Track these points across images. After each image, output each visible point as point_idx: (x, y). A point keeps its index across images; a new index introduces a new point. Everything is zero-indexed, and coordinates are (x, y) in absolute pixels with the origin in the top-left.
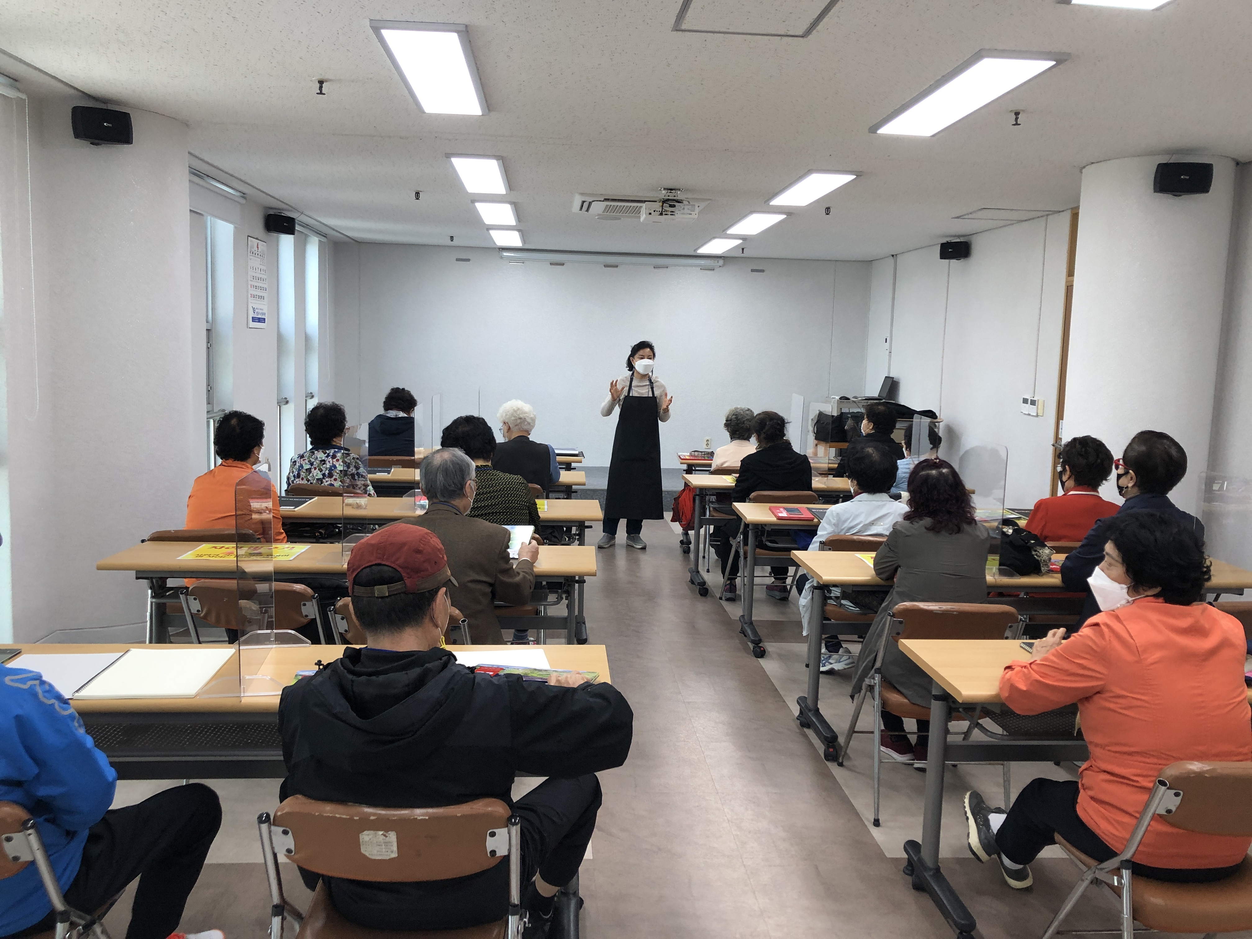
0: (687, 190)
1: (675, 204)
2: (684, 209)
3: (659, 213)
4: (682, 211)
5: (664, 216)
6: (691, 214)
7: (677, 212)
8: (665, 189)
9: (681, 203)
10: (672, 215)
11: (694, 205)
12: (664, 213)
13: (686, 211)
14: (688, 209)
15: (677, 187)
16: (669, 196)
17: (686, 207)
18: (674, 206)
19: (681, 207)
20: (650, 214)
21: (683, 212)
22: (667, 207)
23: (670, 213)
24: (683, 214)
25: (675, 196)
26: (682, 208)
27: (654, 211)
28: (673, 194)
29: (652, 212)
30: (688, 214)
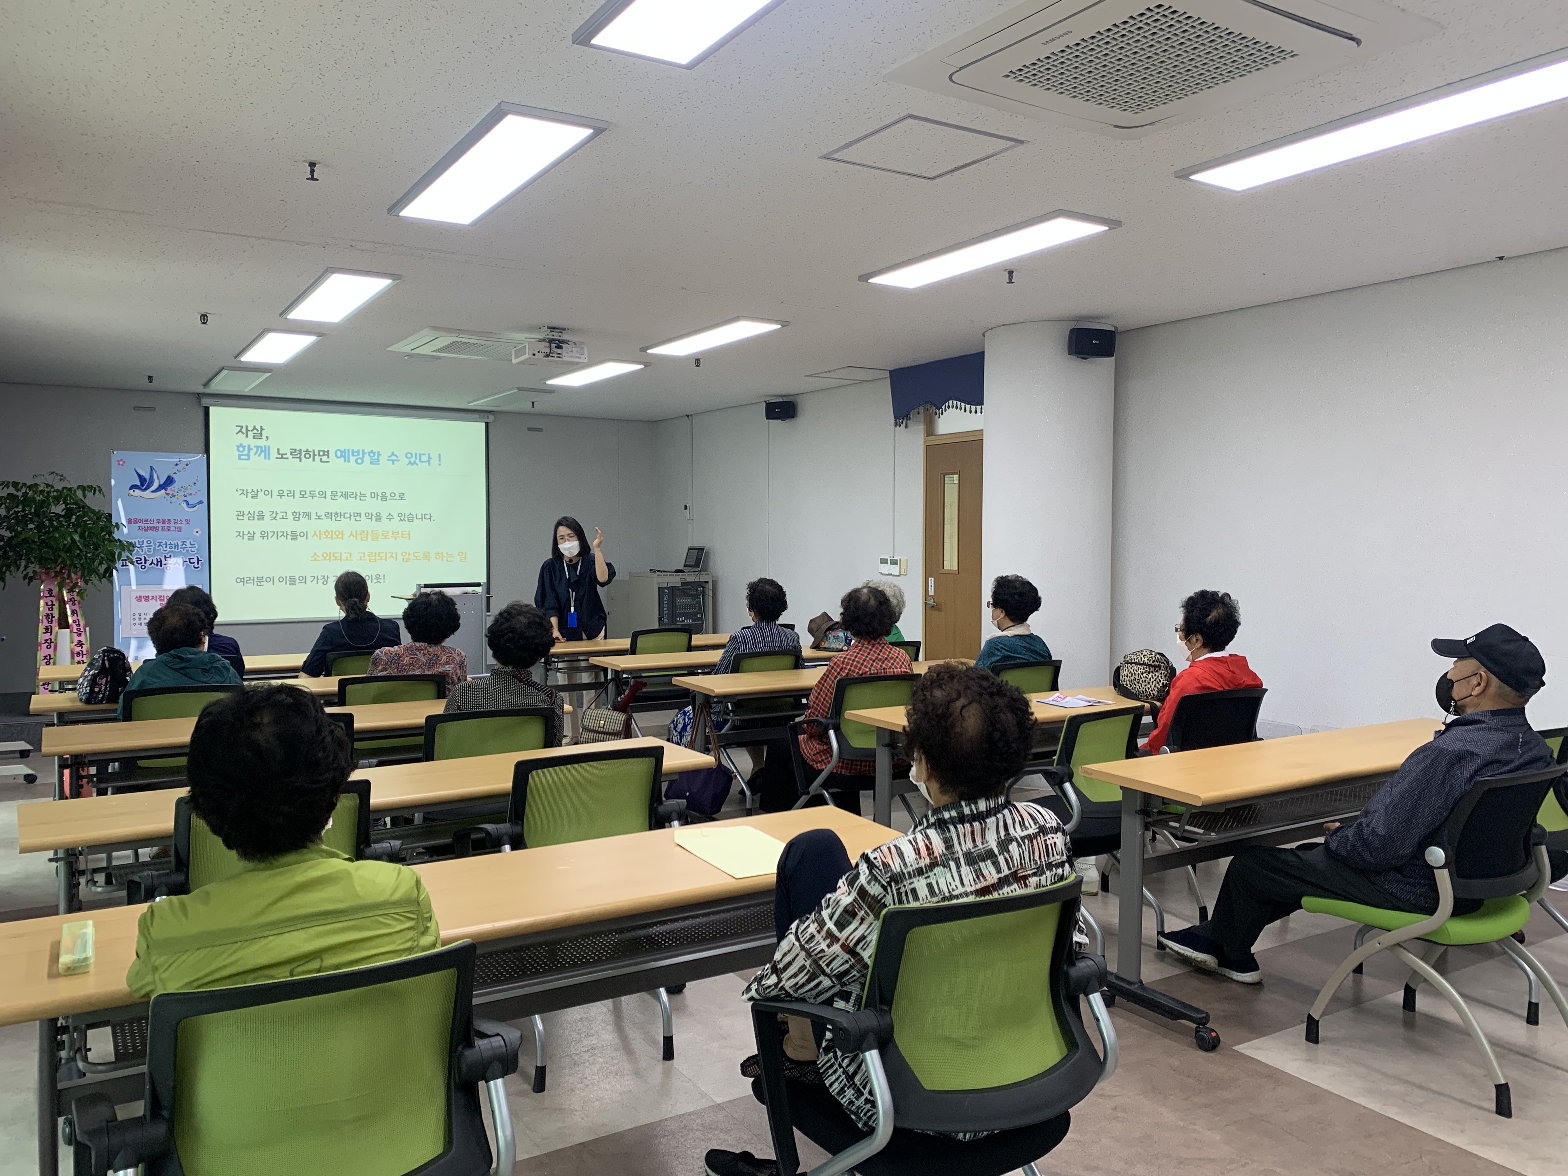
0: (573, 331)
1: (561, 344)
2: (572, 351)
3: (544, 354)
4: (570, 354)
5: (549, 359)
6: (580, 358)
7: (564, 355)
8: (549, 328)
9: (568, 344)
10: (559, 357)
11: (583, 348)
12: (549, 355)
13: (574, 354)
14: (577, 352)
15: (564, 327)
16: (552, 336)
17: (575, 350)
18: (561, 347)
19: (568, 349)
20: (534, 355)
22: (555, 348)
23: (556, 355)
24: (572, 357)
25: (560, 336)
26: (570, 350)
27: (539, 352)
28: (560, 334)
29: (536, 353)
30: (576, 357)
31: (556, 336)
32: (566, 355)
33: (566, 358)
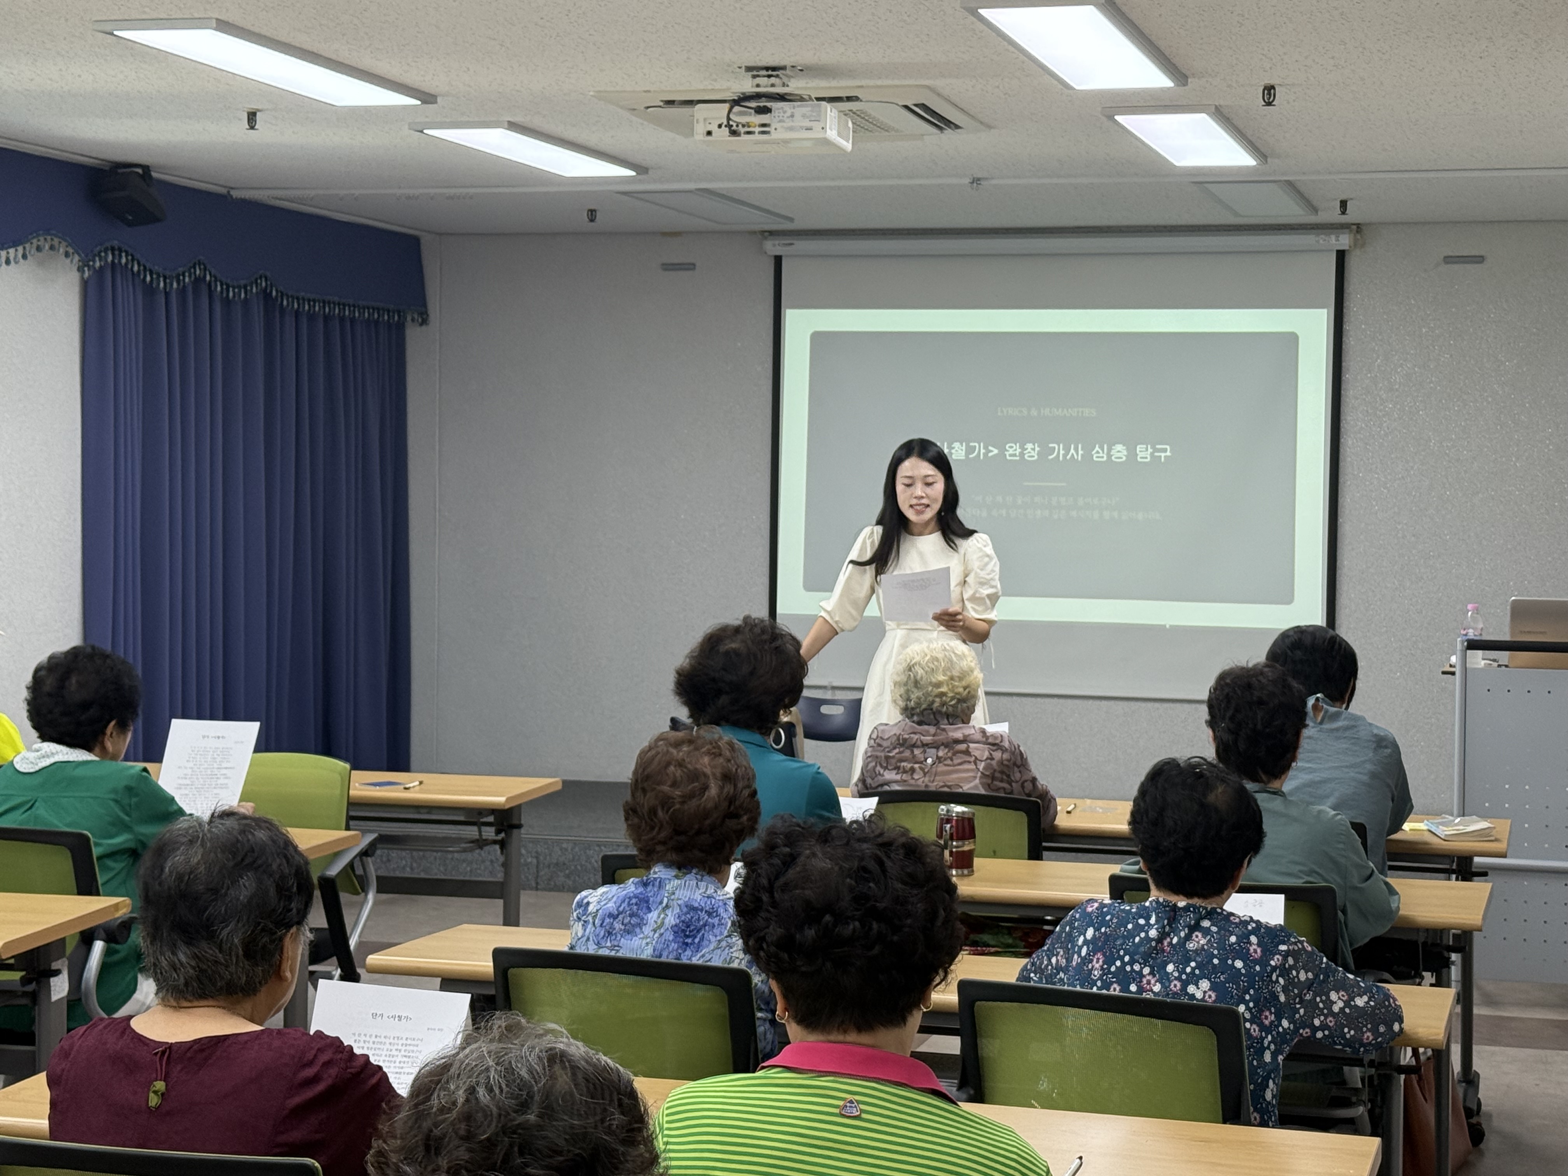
1: (768, 104)
2: (792, 116)
4: (788, 123)
5: (743, 140)
6: (809, 129)
7: (774, 125)
8: (746, 69)
9: (785, 101)
10: (764, 132)
12: (742, 130)
13: (799, 122)
14: (804, 116)
15: (785, 63)
16: (758, 86)
17: (798, 112)
18: (765, 110)
19: (785, 112)
20: (709, 133)
21: (793, 124)
22: (750, 114)
23: (757, 129)
24: (791, 129)
25: (773, 85)
26: (789, 114)
27: (720, 126)
28: (773, 80)
29: (714, 128)
30: (802, 128)
31: (765, 85)
32: (778, 125)
33: (778, 133)
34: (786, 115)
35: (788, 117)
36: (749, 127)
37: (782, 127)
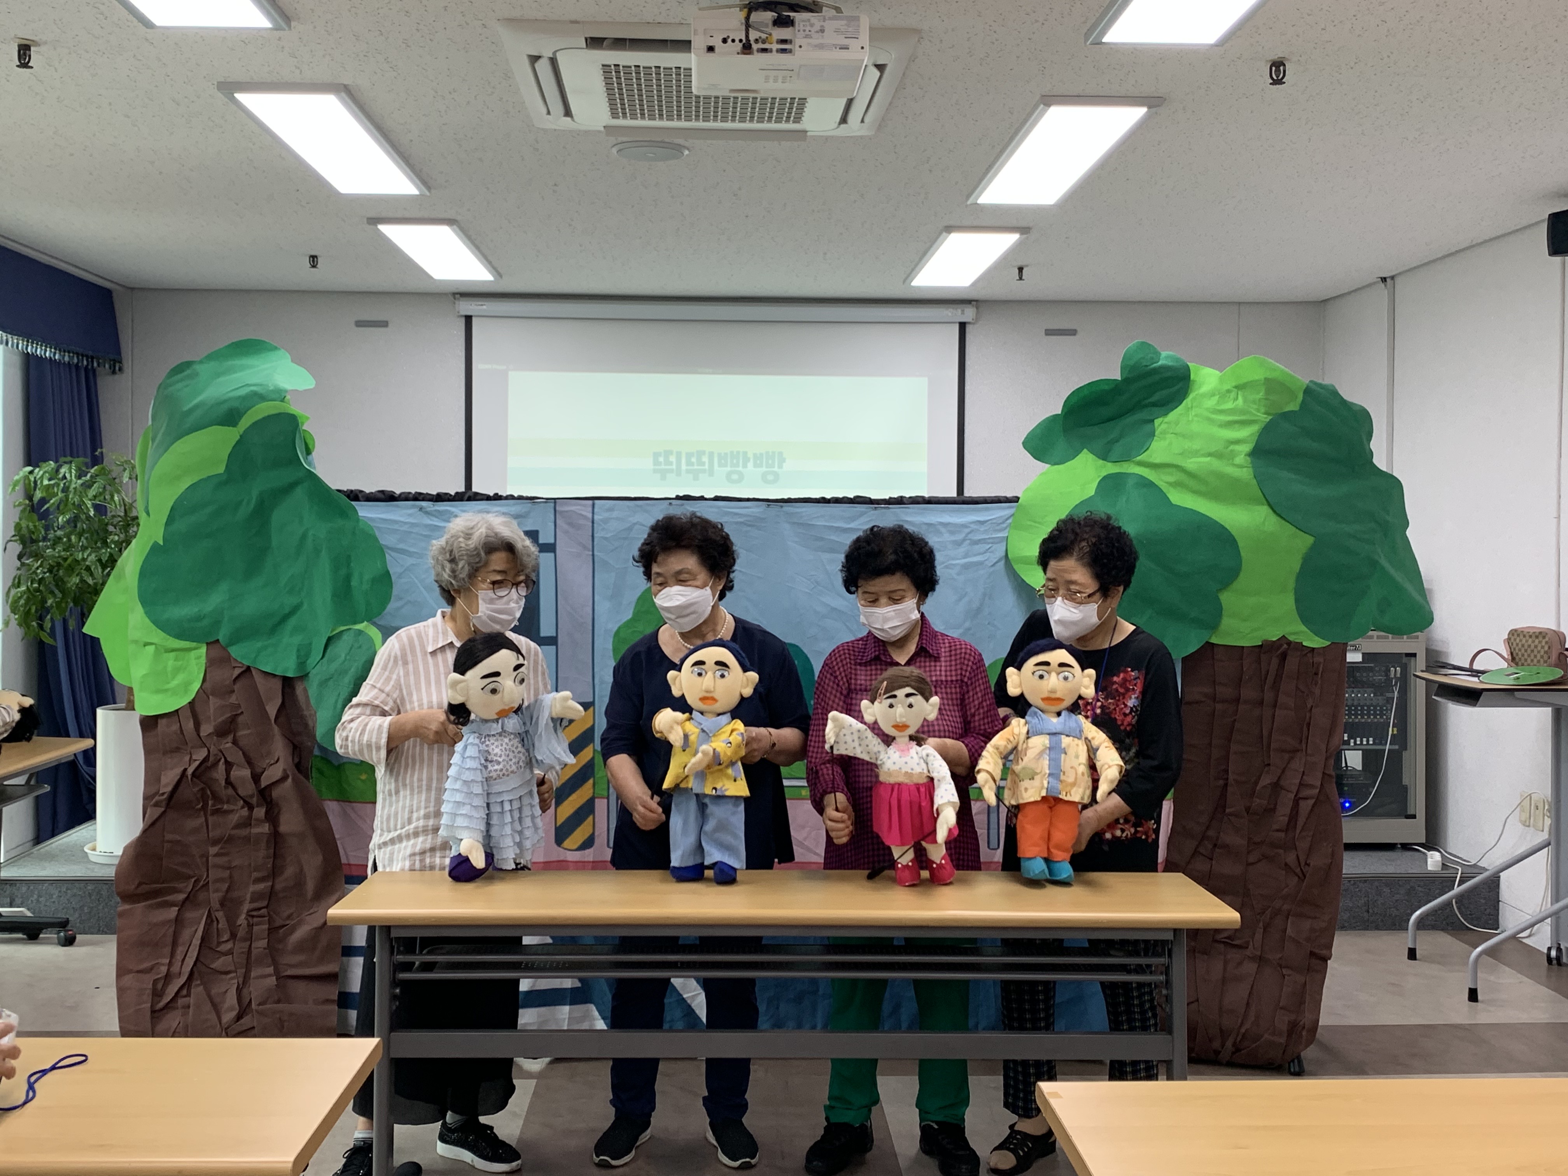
1: (789, 15)
2: (822, 31)
3: (739, 46)
4: (817, 40)
5: (757, 59)
6: (846, 48)
7: (798, 42)
9: (812, 11)
10: (784, 51)
11: (857, 19)
12: (755, 47)
13: (830, 37)
14: (837, 31)
17: (830, 26)
18: (786, 23)
19: (812, 25)
20: (711, 49)
21: (820, 41)
22: (770, 25)
23: (775, 46)
24: (821, 47)
26: (817, 27)
27: (725, 41)
29: (717, 42)
30: (835, 46)
32: (802, 44)
33: (803, 52)
34: (814, 29)
35: (817, 32)
36: (764, 42)
37: (809, 44)
